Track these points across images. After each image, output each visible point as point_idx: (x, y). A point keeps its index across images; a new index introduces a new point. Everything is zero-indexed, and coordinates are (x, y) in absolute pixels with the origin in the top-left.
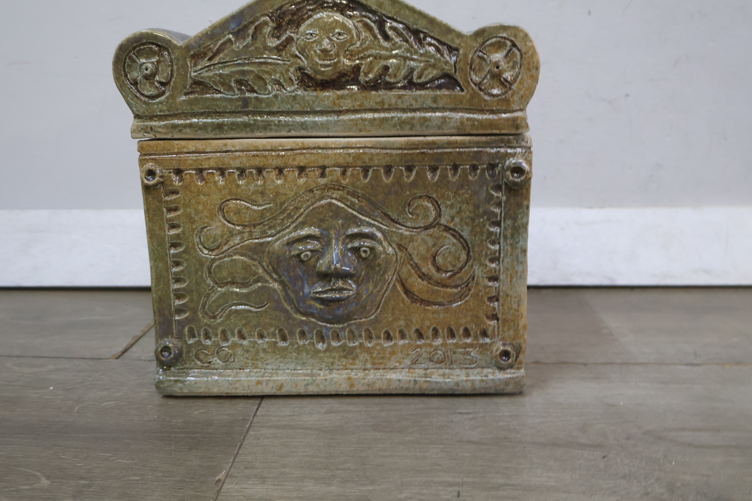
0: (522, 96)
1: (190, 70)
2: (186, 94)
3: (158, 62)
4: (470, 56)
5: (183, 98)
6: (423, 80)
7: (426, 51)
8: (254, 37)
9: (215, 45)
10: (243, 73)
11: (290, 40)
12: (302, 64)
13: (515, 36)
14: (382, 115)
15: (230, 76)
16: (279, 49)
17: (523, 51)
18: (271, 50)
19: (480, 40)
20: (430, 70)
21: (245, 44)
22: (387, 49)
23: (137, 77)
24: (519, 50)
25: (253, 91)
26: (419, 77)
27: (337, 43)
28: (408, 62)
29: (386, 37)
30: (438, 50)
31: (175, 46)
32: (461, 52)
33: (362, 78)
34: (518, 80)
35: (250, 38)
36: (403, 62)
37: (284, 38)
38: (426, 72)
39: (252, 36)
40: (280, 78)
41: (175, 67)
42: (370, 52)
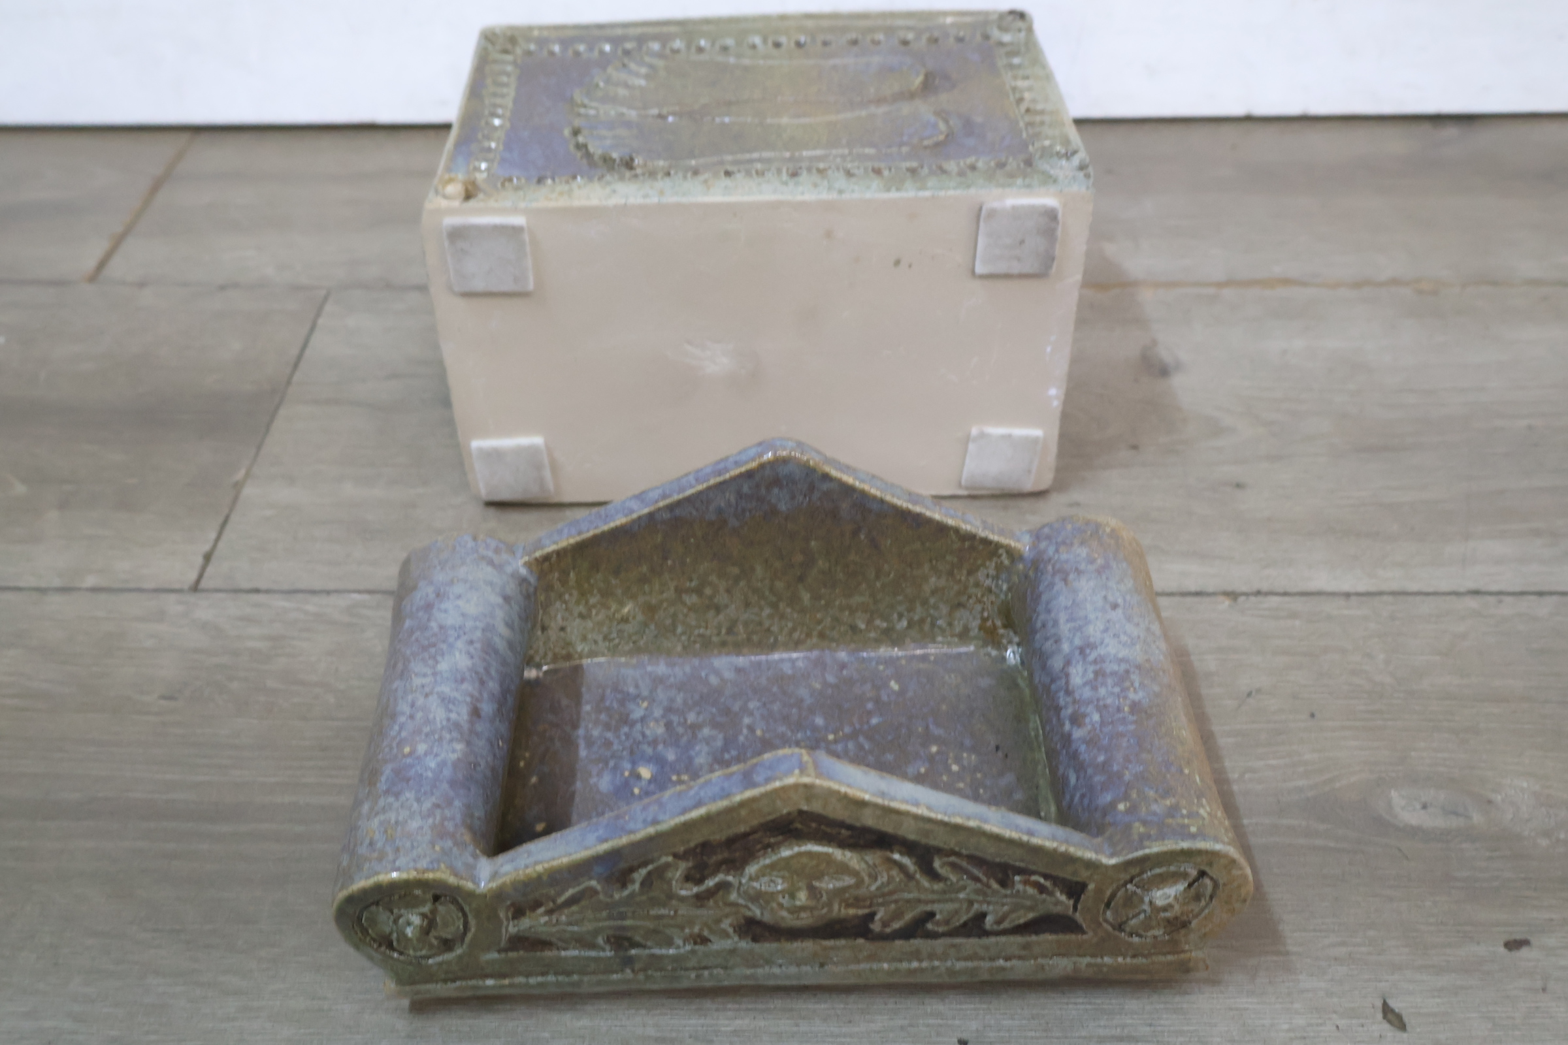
0: (1205, 935)
1: (505, 923)
2: (499, 951)
3: (434, 912)
4: (1108, 893)
5: (494, 955)
6: (1006, 925)
7: (1018, 891)
8: (647, 883)
9: (560, 894)
10: (623, 928)
11: (724, 886)
12: (749, 914)
13: (1210, 864)
14: (915, 964)
15: (596, 932)
16: (701, 899)
17: (1221, 882)
18: (682, 899)
19: (1137, 870)
20: (1022, 912)
21: (626, 893)
22: (933, 892)
23: (391, 934)
24: (1212, 879)
25: (644, 947)
26: (999, 922)
27: (828, 892)
28: (976, 906)
29: (934, 876)
30: (1041, 889)
31: (471, 895)
32: (1091, 886)
33: (876, 927)
34: (1203, 915)
35: (637, 886)
36: (965, 906)
37: (710, 883)
38: (1013, 916)
39: (642, 884)
40: (701, 929)
41: (472, 922)
42: (895, 897)
